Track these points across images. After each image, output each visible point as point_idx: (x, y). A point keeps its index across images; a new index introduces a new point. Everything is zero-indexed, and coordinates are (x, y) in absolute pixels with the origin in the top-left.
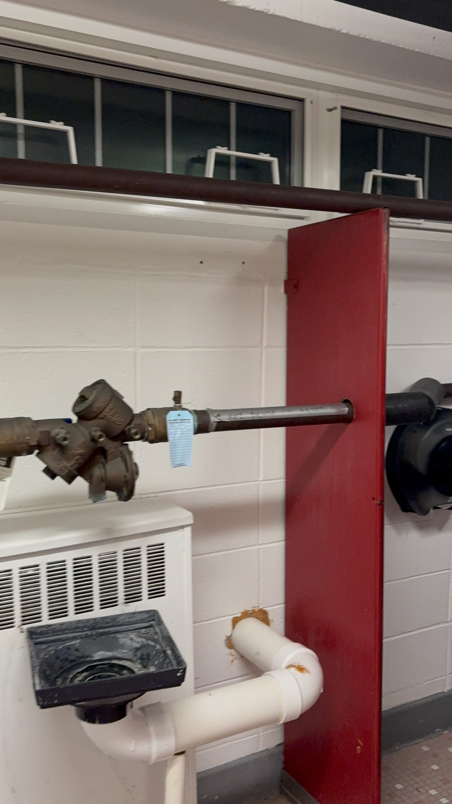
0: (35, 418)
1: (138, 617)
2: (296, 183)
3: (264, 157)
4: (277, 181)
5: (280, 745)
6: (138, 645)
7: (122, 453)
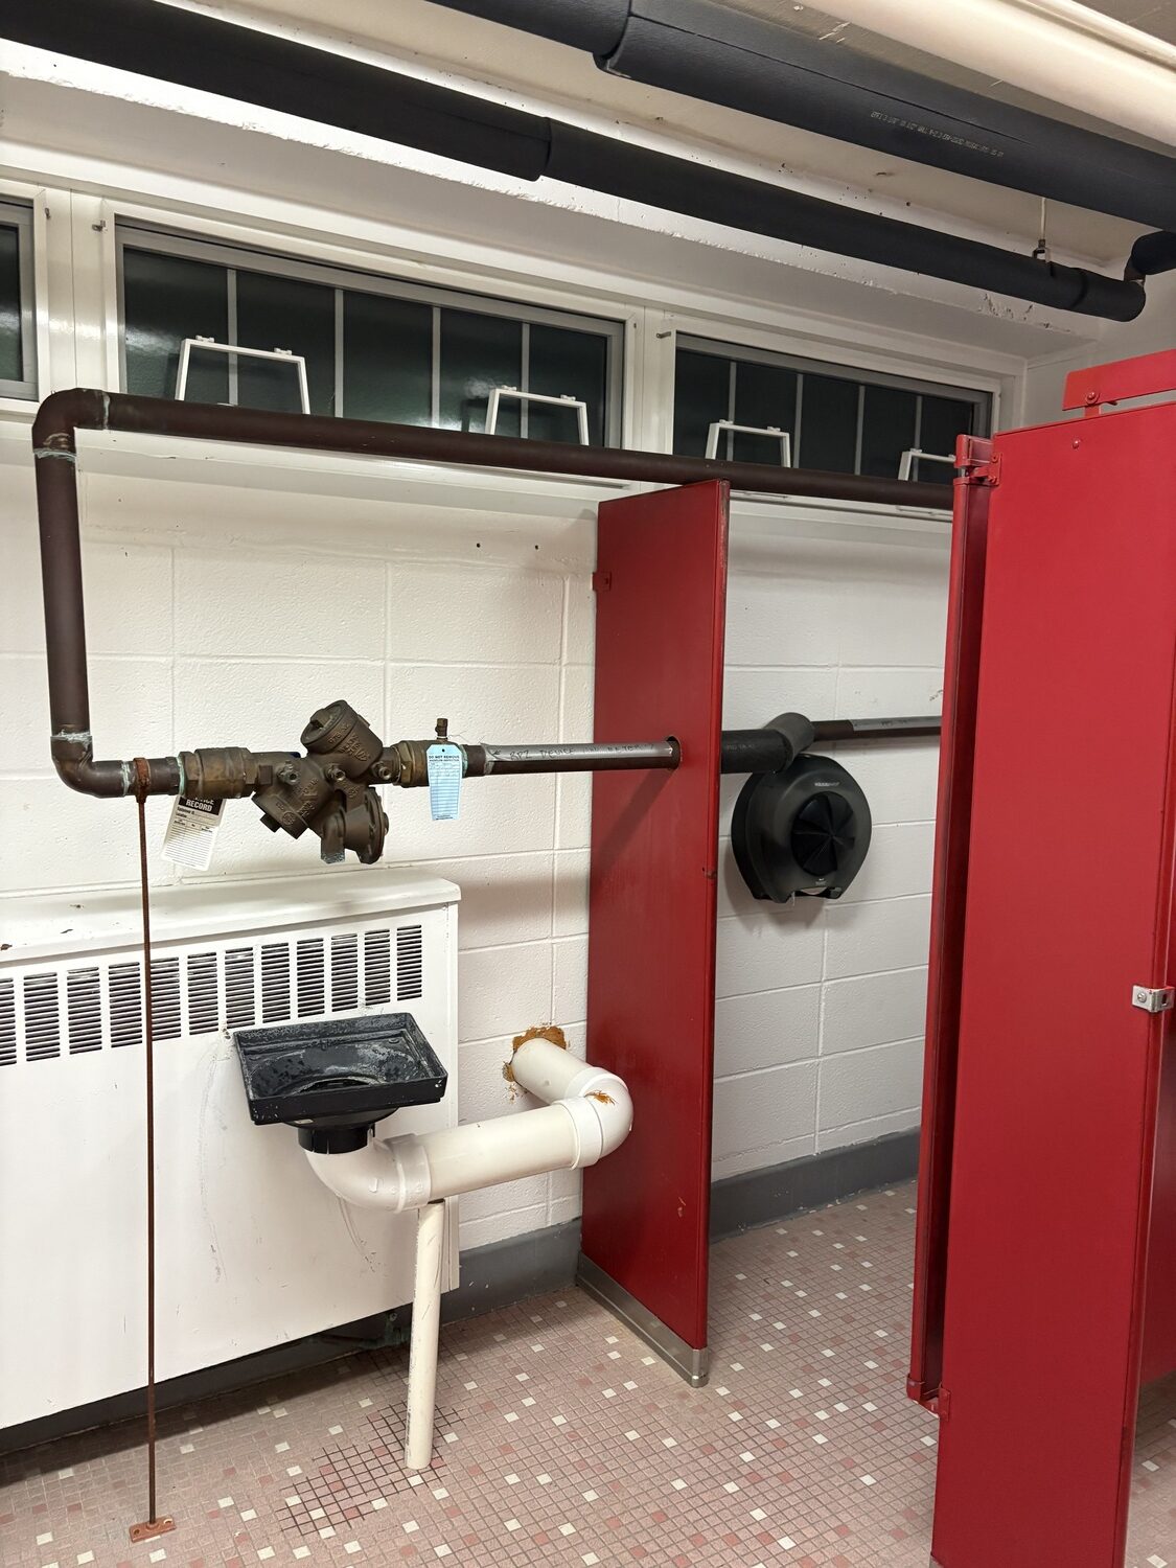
0: (252, 750)
1: (384, 1022)
2: (612, 444)
3: (568, 401)
4: (586, 441)
5: (577, 1219)
6: (382, 1058)
7: (366, 798)
